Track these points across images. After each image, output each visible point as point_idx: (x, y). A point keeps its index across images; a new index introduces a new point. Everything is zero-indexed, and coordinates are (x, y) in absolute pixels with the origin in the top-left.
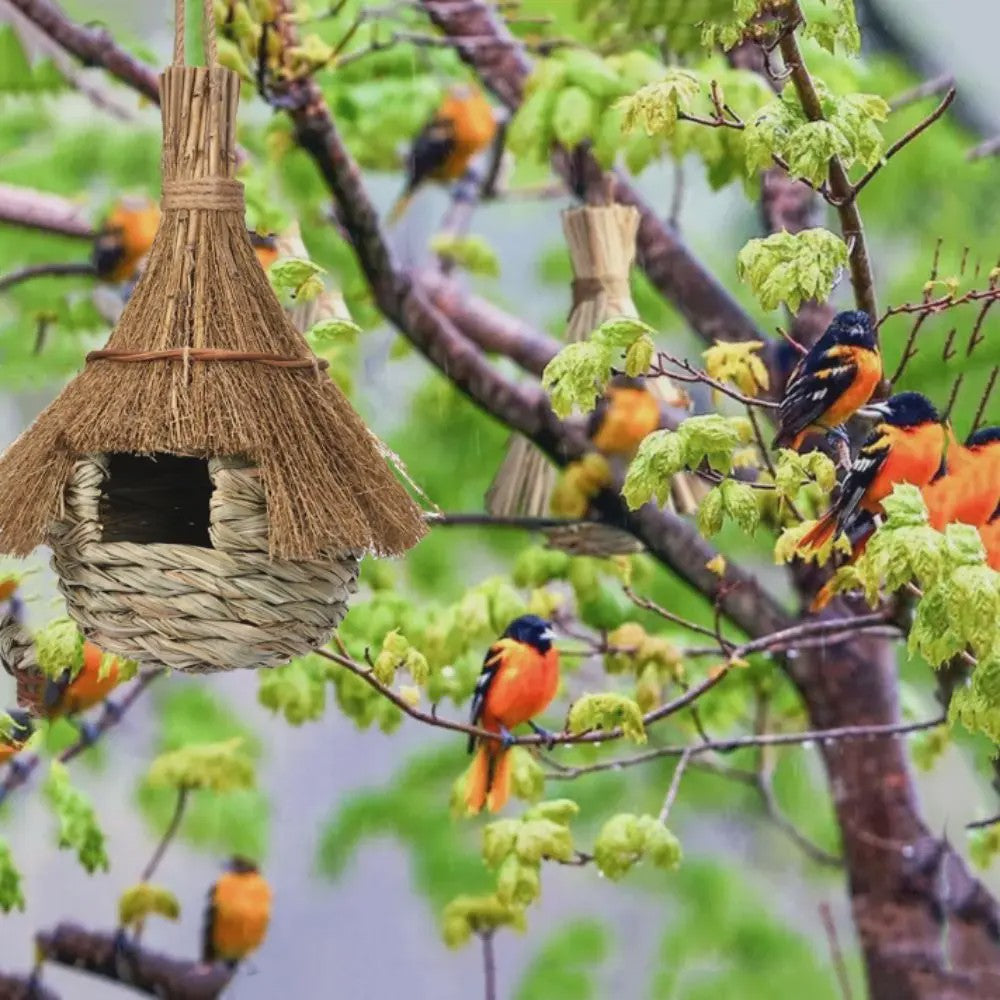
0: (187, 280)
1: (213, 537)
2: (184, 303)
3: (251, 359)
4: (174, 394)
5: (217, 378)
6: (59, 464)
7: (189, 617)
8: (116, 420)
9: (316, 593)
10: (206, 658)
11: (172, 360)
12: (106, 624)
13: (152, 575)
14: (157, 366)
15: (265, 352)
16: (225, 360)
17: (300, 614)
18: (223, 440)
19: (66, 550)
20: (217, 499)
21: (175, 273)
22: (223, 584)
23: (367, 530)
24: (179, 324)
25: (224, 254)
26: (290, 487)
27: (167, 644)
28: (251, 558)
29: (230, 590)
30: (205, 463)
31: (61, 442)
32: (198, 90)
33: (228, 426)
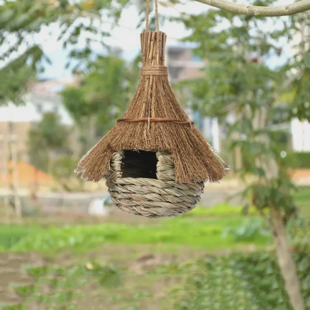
0: (149, 97)
1: (157, 176)
2: (148, 104)
3: (170, 121)
4: (145, 132)
5: (159, 127)
6: (108, 153)
7: (150, 200)
8: (126, 140)
9: (191, 193)
10: (155, 213)
11: (144, 122)
12: (124, 203)
13: (138, 187)
14: (140, 124)
15: (174, 119)
16: (161, 121)
17: (186, 200)
18: (161, 146)
19: (111, 180)
20: (159, 164)
21: (145, 95)
22: (161, 190)
23: (207, 173)
24: (147, 110)
25: (161, 89)
26: (182, 160)
27: (143, 209)
28: (170, 182)
29: (163, 192)
30: (155, 153)
31: (109, 146)
32: (153, 38)
33: (162, 142)
